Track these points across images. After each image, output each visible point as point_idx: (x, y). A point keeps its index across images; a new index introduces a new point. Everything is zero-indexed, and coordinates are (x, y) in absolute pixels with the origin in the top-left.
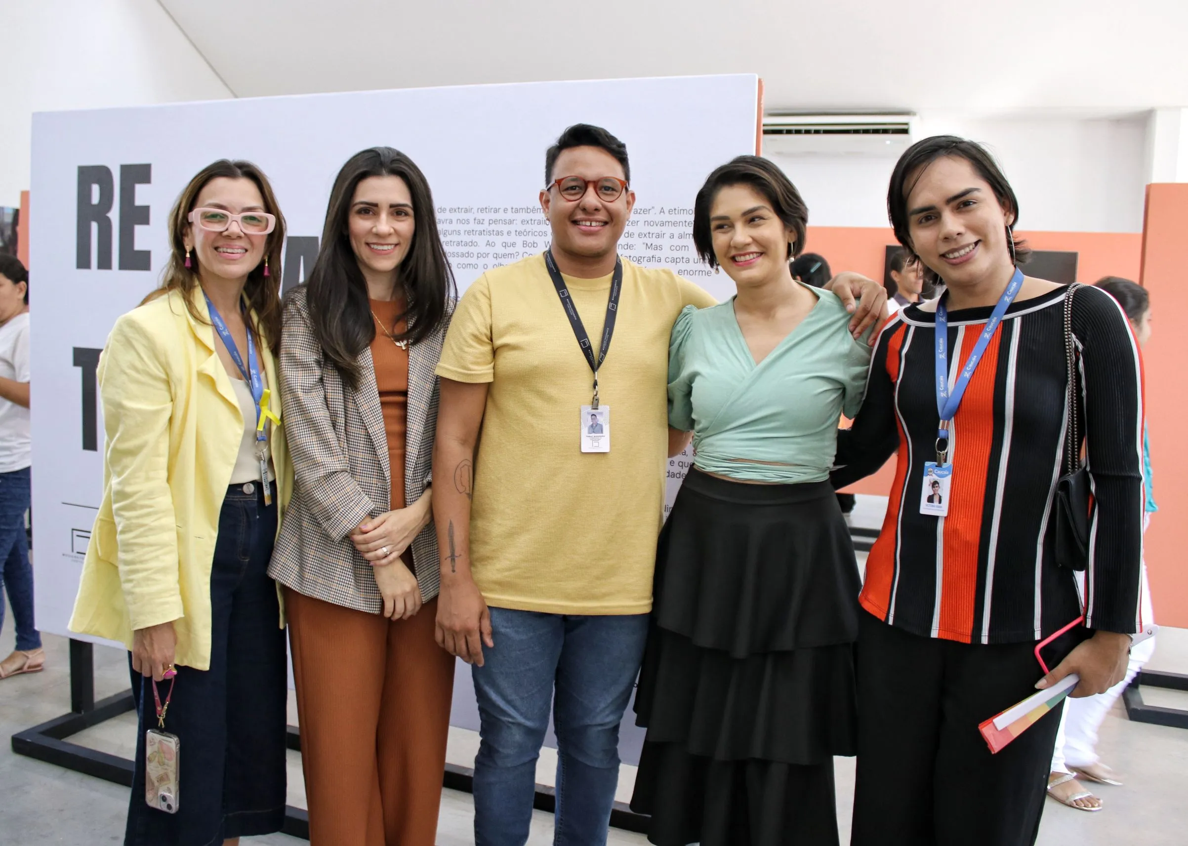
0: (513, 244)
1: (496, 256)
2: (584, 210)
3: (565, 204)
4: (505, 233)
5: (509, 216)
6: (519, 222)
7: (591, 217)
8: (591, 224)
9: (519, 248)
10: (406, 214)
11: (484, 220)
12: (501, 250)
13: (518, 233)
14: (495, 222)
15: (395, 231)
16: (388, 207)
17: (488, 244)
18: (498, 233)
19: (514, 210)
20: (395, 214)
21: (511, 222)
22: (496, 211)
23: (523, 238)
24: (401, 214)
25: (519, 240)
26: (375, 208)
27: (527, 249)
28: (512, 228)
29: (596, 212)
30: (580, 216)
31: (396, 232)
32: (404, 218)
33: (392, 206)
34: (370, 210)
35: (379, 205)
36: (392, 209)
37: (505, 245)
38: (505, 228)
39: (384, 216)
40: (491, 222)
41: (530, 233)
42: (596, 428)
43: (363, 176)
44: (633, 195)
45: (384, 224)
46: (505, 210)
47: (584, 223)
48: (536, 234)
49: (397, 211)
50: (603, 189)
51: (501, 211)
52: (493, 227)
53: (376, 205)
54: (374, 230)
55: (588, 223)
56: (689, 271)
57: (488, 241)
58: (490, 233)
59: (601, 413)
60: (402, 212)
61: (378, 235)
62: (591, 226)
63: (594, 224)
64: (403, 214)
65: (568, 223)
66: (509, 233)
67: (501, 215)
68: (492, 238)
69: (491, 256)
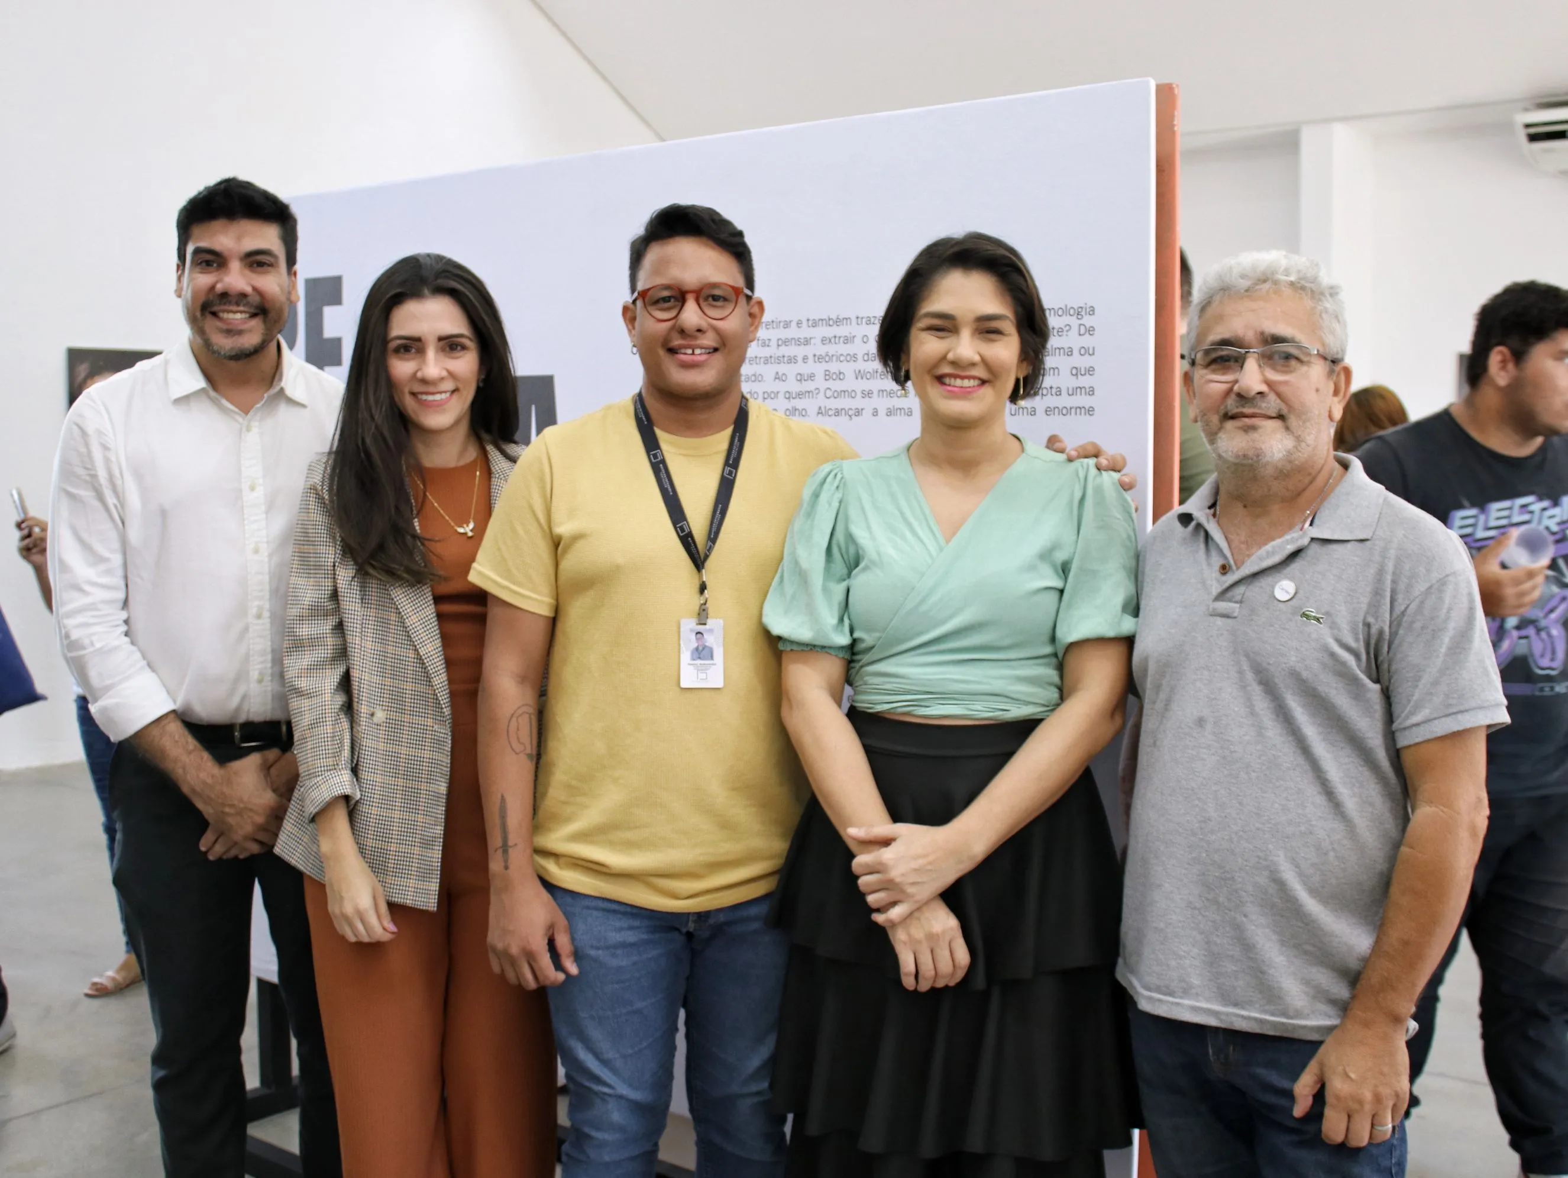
0: (811, 377)
1: (789, 396)
2: (682, 332)
3: (657, 322)
4: (800, 359)
5: (805, 332)
6: (818, 341)
7: (693, 343)
8: (693, 351)
9: (820, 382)
10: (464, 348)
11: (769, 340)
12: (795, 387)
13: (819, 359)
14: (786, 342)
15: (448, 371)
16: (436, 340)
17: (777, 377)
18: (792, 360)
19: (810, 323)
20: (448, 349)
21: (807, 342)
22: (787, 325)
23: (825, 366)
24: (456, 349)
25: (819, 369)
26: (418, 344)
27: (831, 384)
28: (809, 351)
29: (698, 334)
30: (677, 342)
31: (452, 375)
32: (461, 353)
33: (441, 339)
34: (413, 346)
35: (423, 338)
36: (442, 343)
37: (801, 378)
38: (799, 351)
39: (431, 353)
40: (780, 343)
41: (834, 358)
42: (702, 653)
43: (398, 299)
44: (760, 304)
45: (434, 366)
46: (799, 324)
47: (683, 351)
48: (842, 358)
49: (450, 344)
50: (710, 299)
51: (794, 324)
52: (785, 351)
53: (419, 340)
54: (419, 375)
55: (690, 351)
56: (1060, 408)
57: (777, 373)
58: (779, 360)
59: (711, 631)
60: (457, 345)
61: (424, 381)
62: (693, 354)
63: (697, 351)
64: (459, 348)
65: (662, 352)
66: (805, 359)
67: (792, 332)
68: (782, 368)
69: (781, 396)
